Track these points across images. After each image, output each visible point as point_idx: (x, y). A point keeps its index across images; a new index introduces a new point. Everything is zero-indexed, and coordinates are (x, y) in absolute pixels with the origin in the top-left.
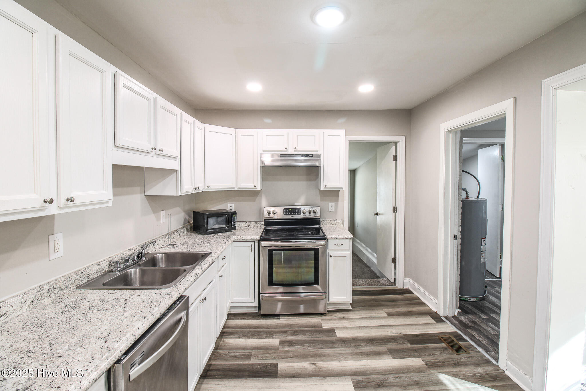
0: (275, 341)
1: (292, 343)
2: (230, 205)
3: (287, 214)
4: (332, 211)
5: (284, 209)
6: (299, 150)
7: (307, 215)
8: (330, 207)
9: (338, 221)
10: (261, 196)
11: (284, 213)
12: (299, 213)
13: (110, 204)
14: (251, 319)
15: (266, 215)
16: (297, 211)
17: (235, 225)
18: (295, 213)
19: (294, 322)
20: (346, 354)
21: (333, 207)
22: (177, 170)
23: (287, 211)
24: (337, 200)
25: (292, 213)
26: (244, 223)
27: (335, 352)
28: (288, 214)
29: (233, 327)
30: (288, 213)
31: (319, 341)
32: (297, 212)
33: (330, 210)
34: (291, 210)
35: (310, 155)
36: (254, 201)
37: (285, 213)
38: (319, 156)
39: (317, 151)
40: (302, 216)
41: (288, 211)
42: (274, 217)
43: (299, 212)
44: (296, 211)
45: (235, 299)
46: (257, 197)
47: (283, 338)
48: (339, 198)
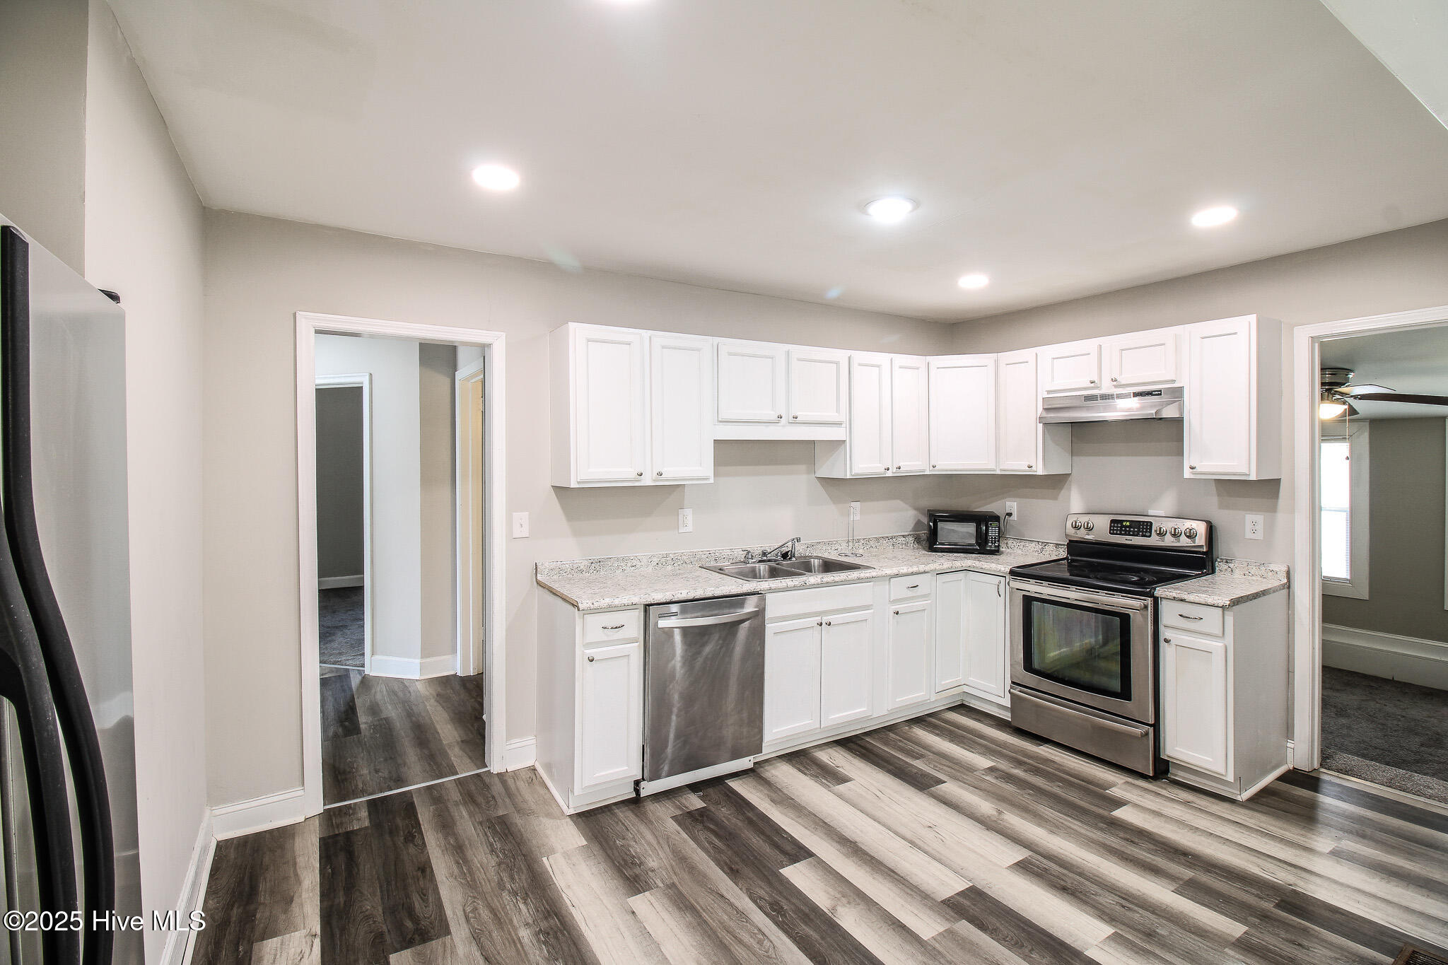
0: (983, 762)
1: (1008, 778)
2: (1008, 504)
3: (1117, 534)
4: (1253, 536)
5: (1113, 521)
6: (1123, 382)
7: (1169, 541)
8: (1248, 526)
9: (1272, 567)
10: (1069, 489)
11: (1110, 530)
12: (1148, 534)
13: (712, 481)
14: (991, 726)
15: (1071, 531)
16: (1143, 528)
17: (995, 543)
18: (1139, 531)
19: (1062, 760)
20: (1080, 834)
21: (1260, 527)
22: (844, 441)
23: (1117, 527)
24: (1273, 509)
25: (1130, 531)
26: (1033, 544)
27: (1063, 822)
28: (1121, 532)
29: (946, 722)
30: (1121, 530)
31: (1062, 798)
32: (1143, 532)
33: (1249, 535)
34: (1128, 524)
35: (1155, 391)
36: (1055, 498)
37: (1114, 530)
38: (1177, 394)
39: (1174, 381)
40: (1153, 541)
41: (1121, 527)
42: (1087, 537)
43: (1146, 532)
44: (1139, 528)
45: (972, 680)
46: (1062, 489)
47: (1004, 765)
48: (1277, 502)
